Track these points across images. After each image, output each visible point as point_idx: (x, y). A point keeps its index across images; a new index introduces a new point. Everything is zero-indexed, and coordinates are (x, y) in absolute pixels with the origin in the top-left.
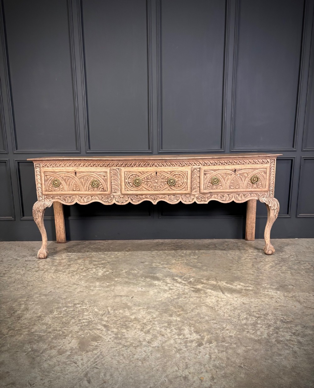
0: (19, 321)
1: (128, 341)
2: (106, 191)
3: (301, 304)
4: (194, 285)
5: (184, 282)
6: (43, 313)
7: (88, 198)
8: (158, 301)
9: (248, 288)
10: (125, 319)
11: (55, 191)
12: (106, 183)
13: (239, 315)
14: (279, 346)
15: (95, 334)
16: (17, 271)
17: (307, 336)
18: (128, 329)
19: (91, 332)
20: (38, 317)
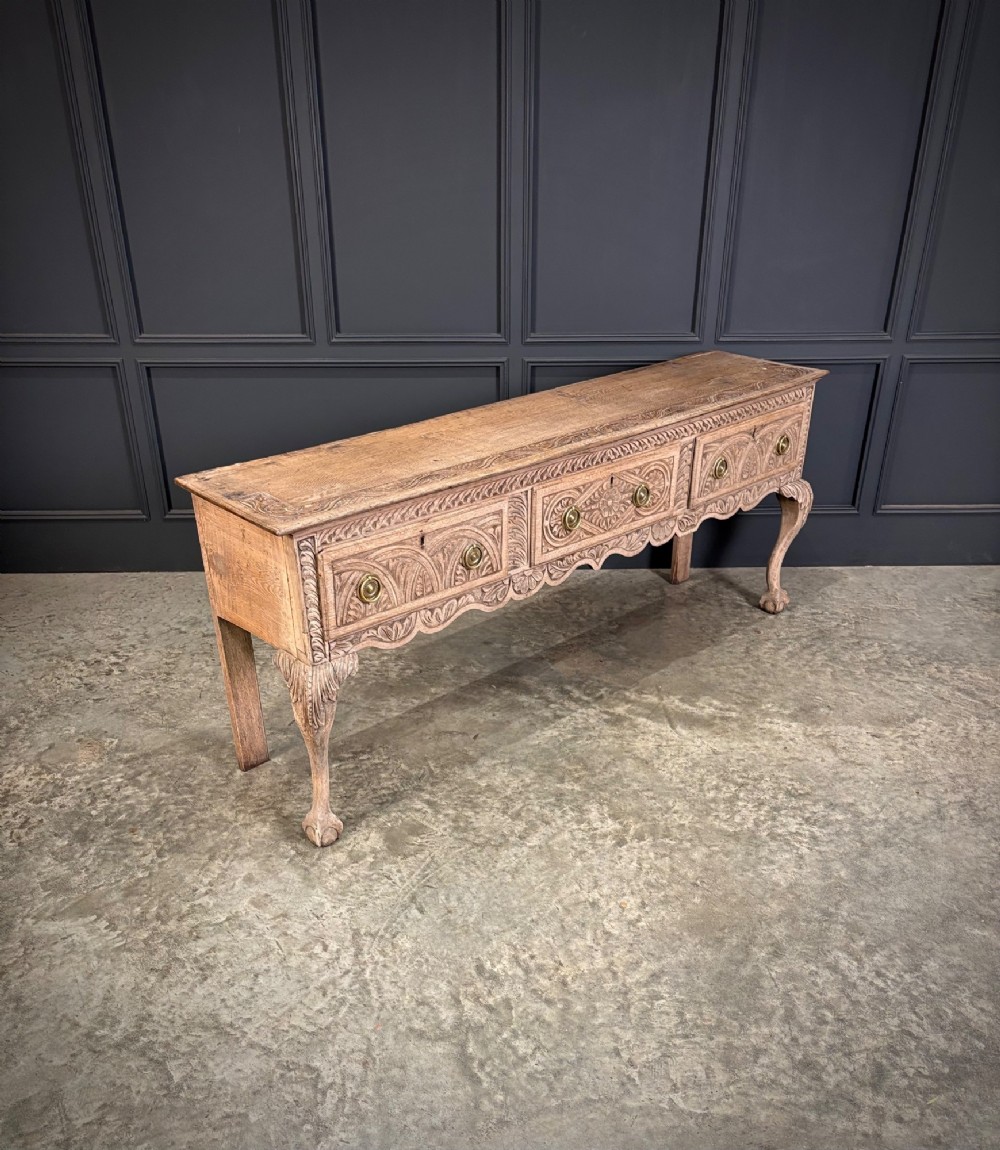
0: (250, 793)
1: (481, 835)
3: (836, 755)
4: (609, 707)
5: (586, 698)
6: (295, 775)
8: (532, 746)
9: (727, 714)
10: (467, 789)
13: (702, 780)
14: (773, 845)
15: (414, 820)
16: (195, 664)
17: (832, 824)
18: (477, 810)
19: (403, 816)
20: (285, 783)
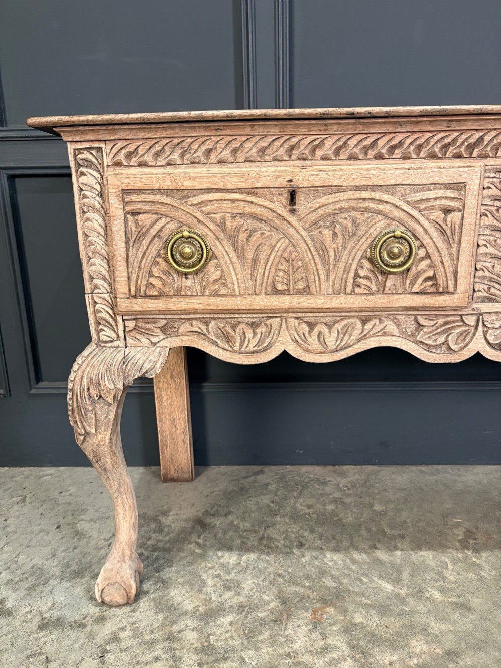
2: (446, 292)
7: (344, 332)
11: (179, 293)
12: (454, 250)
